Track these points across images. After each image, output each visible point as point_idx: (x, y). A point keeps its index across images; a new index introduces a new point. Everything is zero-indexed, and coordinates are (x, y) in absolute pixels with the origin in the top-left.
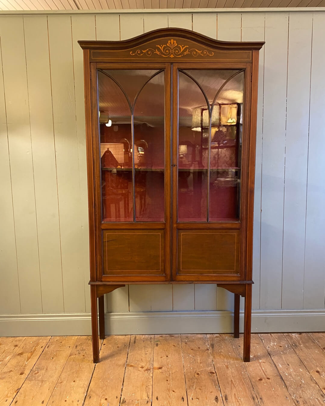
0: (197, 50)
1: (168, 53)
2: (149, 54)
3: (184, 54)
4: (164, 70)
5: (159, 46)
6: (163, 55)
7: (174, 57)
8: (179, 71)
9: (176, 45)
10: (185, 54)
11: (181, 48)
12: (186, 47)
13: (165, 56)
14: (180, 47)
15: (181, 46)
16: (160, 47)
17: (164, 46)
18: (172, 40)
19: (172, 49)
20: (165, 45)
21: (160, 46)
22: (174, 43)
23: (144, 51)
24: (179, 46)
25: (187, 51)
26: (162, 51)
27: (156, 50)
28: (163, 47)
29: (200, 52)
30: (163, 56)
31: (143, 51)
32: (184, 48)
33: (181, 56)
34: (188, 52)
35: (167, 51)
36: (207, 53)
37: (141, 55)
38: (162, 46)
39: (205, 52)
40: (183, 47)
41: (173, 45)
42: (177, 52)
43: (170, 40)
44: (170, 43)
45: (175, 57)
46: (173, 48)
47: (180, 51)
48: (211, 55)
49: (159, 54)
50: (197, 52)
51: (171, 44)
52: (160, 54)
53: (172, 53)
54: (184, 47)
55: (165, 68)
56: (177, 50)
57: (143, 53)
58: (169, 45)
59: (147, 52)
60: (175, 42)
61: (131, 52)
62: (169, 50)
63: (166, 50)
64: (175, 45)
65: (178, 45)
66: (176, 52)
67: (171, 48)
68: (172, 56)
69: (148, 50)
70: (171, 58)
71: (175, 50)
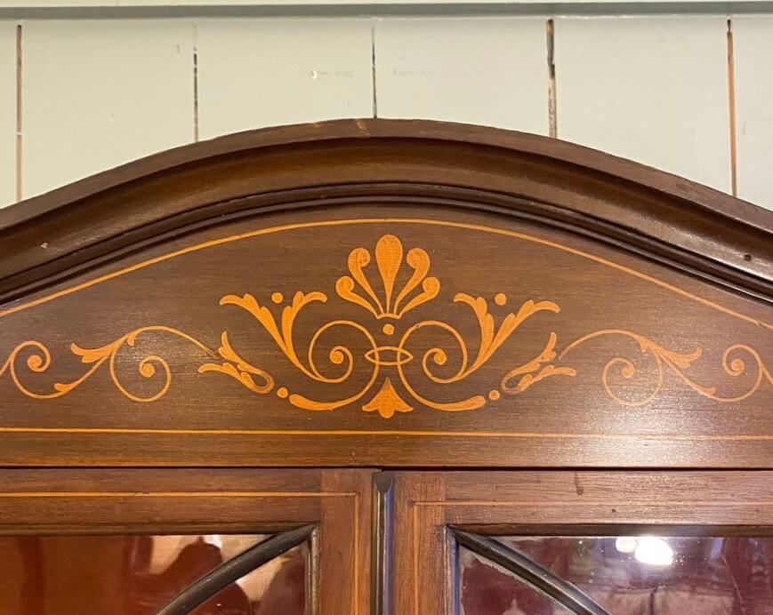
1: (339, 370)
3: (514, 383)
4: (307, 539)
5: (248, 303)
6: (293, 390)
7: (406, 408)
8: (462, 543)
9: (432, 288)
10: (524, 385)
11: (487, 322)
12: (529, 309)
13: (314, 397)
14: (467, 310)
15: (479, 306)
16: (264, 316)
17: (300, 300)
18: (389, 251)
19: (388, 329)
20: (320, 297)
21: (264, 301)
22: (406, 271)
24: (460, 297)
25: (548, 354)
26: (289, 349)
27: (219, 345)
28: (289, 315)
30: (298, 401)
31: (75, 349)
32: (512, 322)
33: (479, 402)
34: (554, 363)
35: (336, 356)
36: (762, 369)
37: (62, 389)
38: (288, 302)
40: (499, 313)
41: (397, 289)
42: (441, 358)
43: (369, 239)
44: (372, 271)
45: (420, 416)
46: (400, 326)
47: (473, 357)
49: (249, 384)
51: (379, 289)
52: (259, 381)
53: (388, 373)
54: (513, 307)
55: (316, 523)
56: (438, 338)
57: (79, 367)
58: (358, 289)
60: (420, 259)
62: (359, 346)
63: (328, 341)
64: (419, 289)
65: (446, 291)
66: (431, 364)
67: (375, 326)
68: (387, 403)
69: (131, 338)
70: (375, 419)
71: (414, 346)
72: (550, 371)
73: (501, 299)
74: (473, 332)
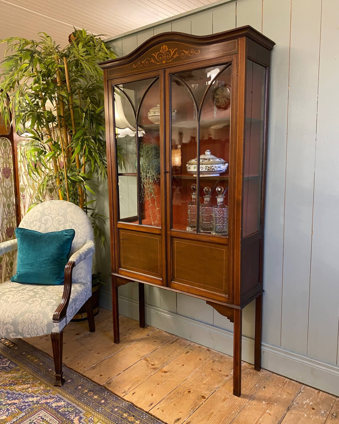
0: (184, 51)
1: (160, 60)
2: (146, 64)
4: (159, 77)
5: (154, 54)
6: (157, 62)
8: (171, 76)
10: (175, 58)
12: (175, 49)
13: (159, 63)
15: (171, 50)
16: (155, 55)
17: (157, 53)
18: (164, 46)
19: (164, 54)
20: (159, 52)
21: (155, 54)
22: (165, 48)
23: (143, 62)
25: (177, 54)
26: (157, 58)
27: (151, 59)
28: (157, 55)
29: (187, 52)
32: (174, 51)
33: (171, 60)
34: (177, 55)
36: (194, 52)
37: (141, 66)
39: (192, 52)
40: (172, 51)
42: (168, 56)
43: (162, 46)
45: (167, 63)
46: (165, 54)
47: (171, 56)
48: (197, 54)
49: (154, 62)
50: (184, 53)
51: (163, 50)
53: (164, 59)
54: (174, 50)
55: (159, 75)
56: (168, 54)
57: (142, 64)
58: (162, 51)
59: (145, 62)
60: (166, 46)
61: (134, 65)
62: (162, 57)
63: (159, 57)
64: (166, 50)
65: (168, 50)
68: (164, 62)
69: (145, 60)
70: (163, 64)
71: (166, 56)
72: (177, 56)
73: (173, 49)
74: (171, 53)
